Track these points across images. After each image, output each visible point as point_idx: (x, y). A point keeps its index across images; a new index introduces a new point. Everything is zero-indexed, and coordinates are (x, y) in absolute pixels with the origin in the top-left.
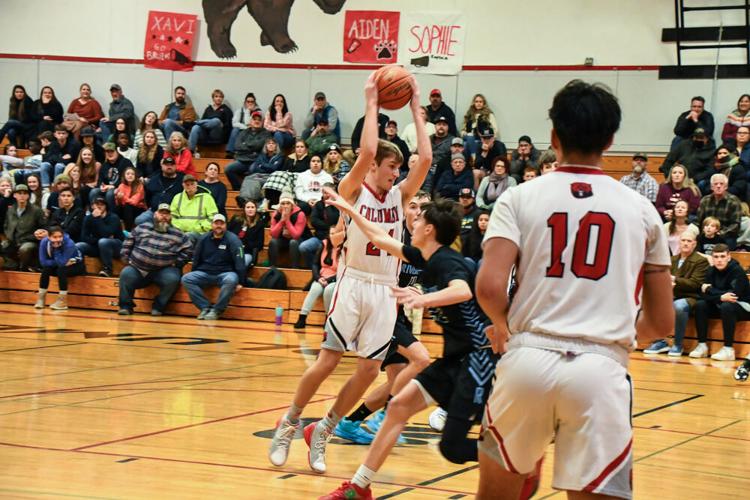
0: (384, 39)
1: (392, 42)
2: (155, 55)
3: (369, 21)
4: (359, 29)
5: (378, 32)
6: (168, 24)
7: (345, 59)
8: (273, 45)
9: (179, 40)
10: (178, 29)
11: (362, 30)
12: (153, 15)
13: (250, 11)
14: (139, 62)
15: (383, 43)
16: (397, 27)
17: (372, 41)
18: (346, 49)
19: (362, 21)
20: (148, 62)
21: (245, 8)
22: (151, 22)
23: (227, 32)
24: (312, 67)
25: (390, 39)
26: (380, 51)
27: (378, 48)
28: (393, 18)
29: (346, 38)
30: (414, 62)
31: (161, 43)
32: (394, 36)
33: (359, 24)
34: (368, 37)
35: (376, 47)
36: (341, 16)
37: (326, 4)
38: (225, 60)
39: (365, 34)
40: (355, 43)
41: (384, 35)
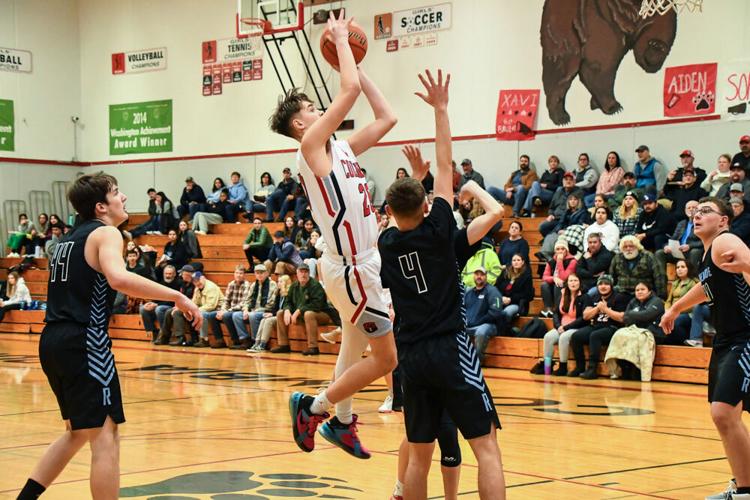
0: (702, 91)
1: (710, 93)
2: (504, 129)
3: (687, 75)
4: (678, 84)
5: (696, 85)
6: (515, 100)
7: (666, 114)
8: (601, 108)
9: (524, 113)
10: (523, 104)
11: (681, 85)
12: (503, 93)
13: (582, 80)
14: (492, 136)
15: (701, 94)
16: (715, 78)
17: (690, 95)
18: (667, 105)
19: (681, 76)
20: (500, 136)
21: (578, 77)
22: (501, 100)
23: (562, 101)
24: (635, 125)
25: (707, 91)
26: (698, 103)
27: (697, 101)
28: (710, 69)
29: (666, 94)
30: (731, 110)
31: (509, 117)
32: (712, 87)
33: (678, 80)
34: (687, 90)
35: (694, 99)
36: (661, 73)
37: (648, 63)
38: (561, 127)
39: (684, 88)
40: (675, 98)
41: (702, 87)
